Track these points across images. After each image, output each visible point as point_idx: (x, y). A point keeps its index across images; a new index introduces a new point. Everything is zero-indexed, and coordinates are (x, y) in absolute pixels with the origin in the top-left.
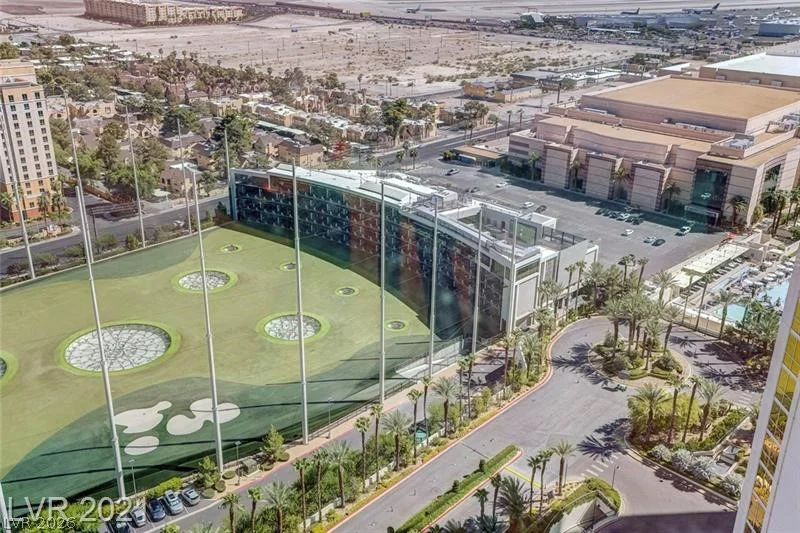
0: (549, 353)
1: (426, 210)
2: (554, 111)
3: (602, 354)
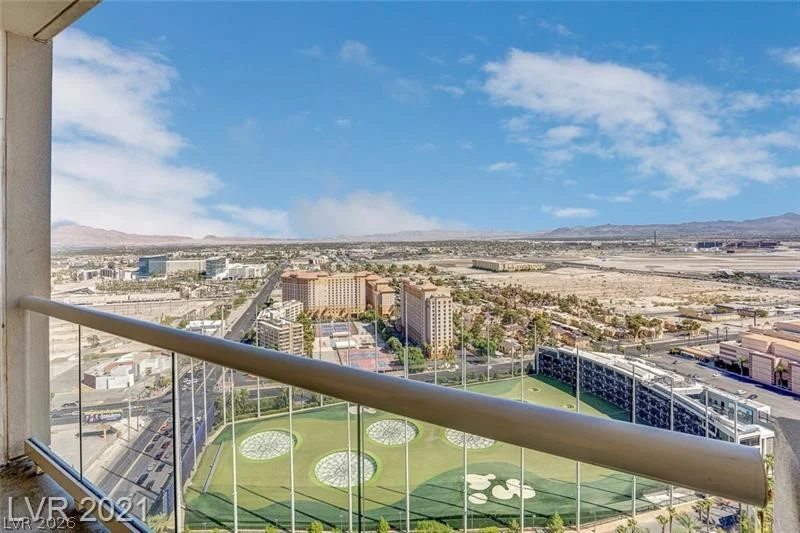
2: (752, 330)
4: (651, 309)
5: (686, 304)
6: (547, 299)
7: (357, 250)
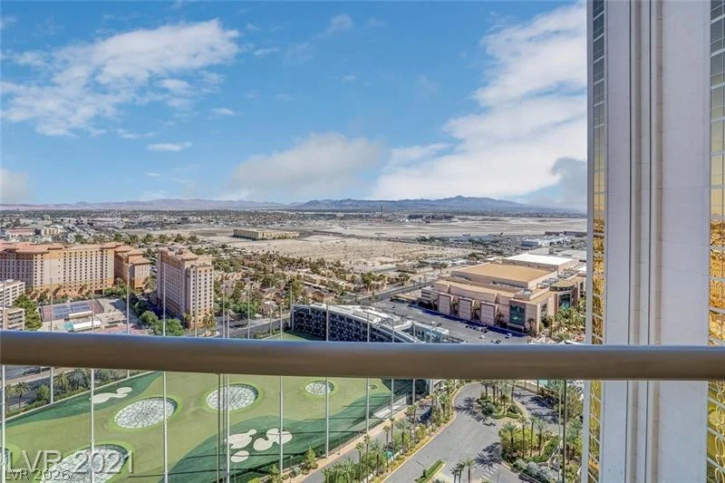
0: (453, 403)
1: (385, 326)
3: (480, 403)
4: (378, 266)
6: (300, 263)
7: (104, 219)
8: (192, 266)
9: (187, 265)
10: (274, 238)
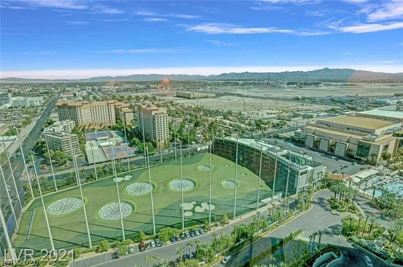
0: (311, 200)
2: (308, 124)
4: (266, 116)
5: (281, 113)
6: (217, 113)
7: (106, 87)
8: (156, 114)
9: (153, 113)
10: (200, 98)
